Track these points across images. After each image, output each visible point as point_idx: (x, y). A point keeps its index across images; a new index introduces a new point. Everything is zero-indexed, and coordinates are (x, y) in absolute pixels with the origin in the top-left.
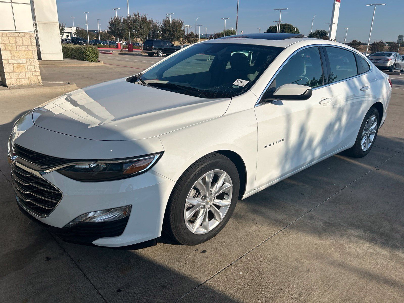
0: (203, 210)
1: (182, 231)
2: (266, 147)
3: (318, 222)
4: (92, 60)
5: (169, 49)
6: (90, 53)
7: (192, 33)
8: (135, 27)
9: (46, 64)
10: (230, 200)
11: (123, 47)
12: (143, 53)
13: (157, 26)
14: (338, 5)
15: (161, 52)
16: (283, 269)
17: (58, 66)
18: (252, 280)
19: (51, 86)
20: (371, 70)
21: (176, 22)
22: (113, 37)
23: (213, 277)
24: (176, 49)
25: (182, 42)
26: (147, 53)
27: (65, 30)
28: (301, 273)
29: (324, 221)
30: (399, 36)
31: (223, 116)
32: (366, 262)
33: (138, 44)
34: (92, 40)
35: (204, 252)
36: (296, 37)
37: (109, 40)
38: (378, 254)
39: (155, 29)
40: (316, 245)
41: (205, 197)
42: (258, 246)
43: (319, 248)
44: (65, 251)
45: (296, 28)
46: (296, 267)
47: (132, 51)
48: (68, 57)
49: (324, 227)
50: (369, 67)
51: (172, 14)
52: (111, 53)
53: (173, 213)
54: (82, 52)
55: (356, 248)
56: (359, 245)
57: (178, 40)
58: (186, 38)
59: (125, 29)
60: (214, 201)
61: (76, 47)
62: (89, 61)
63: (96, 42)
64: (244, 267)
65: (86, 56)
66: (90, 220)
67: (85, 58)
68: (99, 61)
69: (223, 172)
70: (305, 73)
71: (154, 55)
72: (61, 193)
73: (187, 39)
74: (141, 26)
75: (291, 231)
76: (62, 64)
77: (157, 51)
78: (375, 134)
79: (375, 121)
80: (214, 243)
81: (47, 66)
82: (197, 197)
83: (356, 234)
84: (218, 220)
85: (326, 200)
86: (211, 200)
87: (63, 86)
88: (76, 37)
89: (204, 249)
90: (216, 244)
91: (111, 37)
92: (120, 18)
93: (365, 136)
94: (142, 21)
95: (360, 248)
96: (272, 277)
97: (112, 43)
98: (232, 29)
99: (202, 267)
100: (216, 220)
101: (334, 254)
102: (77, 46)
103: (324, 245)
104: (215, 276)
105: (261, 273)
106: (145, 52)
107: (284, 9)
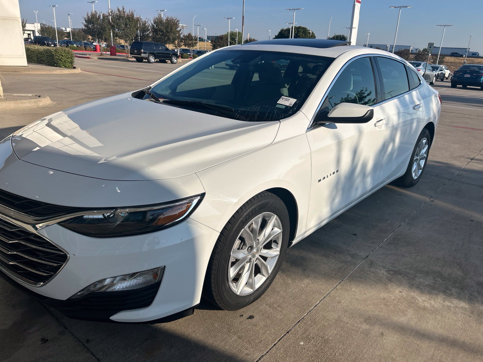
0: (249, 264)
1: (225, 294)
2: (320, 181)
3: (380, 270)
4: (66, 66)
5: (163, 53)
6: (63, 58)
7: (190, 35)
8: (119, 25)
9: (5, 71)
10: (279, 249)
11: (103, 50)
12: (130, 58)
13: (146, 25)
14: (358, 6)
15: (152, 57)
16: (352, 335)
17: (21, 73)
18: (317, 351)
19: (16, 100)
20: (422, 84)
21: (170, 21)
22: (90, 37)
23: (269, 351)
24: (171, 54)
25: (177, 45)
26: (135, 57)
27: (26, 28)
28: (375, 338)
29: (387, 268)
30: (429, 44)
31: (271, 144)
32: (445, 318)
33: (123, 46)
34: (61, 40)
35: (251, 317)
36: (343, 44)
37: (84, 40)
38: (457, 307)
39: (144, 29)
40: (384, 299)
41: (252, 247)
42: (316, 306)
43: (388, 304)
44: (66, 328)
45: (311, 32)
46: (366, 331)
47: (116, 55)
48: (33, 61)
49: (388, 276)
50: (420, 81)
51: (164, 10)
52: (88, 57)
53: (215, 272)
54: (52, 56)
55: (430, 302)
56: (433, 297)
57: (173, 42)
58: (181, 40)
59: (105, 28)
60: (261, 251)
61: (44, 50)
62: (61, 67)
63: (67, 43)
64: (304, 336)
65: (57, 60)
66: (107, 289)
67: (56, 63)
68: (74, 68)
69: (272, 215)
70: (352, 88)
71: (144, 60)
72: (66, 254)
73: (184, 42)
74: (126, 25)
75: (352, 283)
76: (25, 70)
77: (147, 56)
78: (425, 159)
79: (426, 144)
80: (261, 305)
81: (5, 73)
82: (242, 248)
83: (426, 283)
84: (265, 276)
85: (383, 242)
86: (258, 251)
87: (33, 100)
88: (40, 36)
89: (250, 314)
90: (264, 306)
91: (87, 37)
92: (98, 13)
93: (416, 161)
94: (128, 18)
95: (434, 301)
96: (341, 346)
97: (89, 45)
98: (237, 30)
99: (252, 338)
100: (263, 275)
101: (407, 310)
102: (46, 47)
103: (393, 299)
104: (270, 349)
105: (326, 341)
106: (133, 57)
107: (299, 9)
